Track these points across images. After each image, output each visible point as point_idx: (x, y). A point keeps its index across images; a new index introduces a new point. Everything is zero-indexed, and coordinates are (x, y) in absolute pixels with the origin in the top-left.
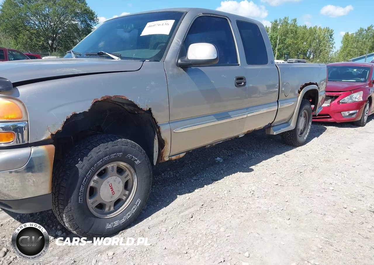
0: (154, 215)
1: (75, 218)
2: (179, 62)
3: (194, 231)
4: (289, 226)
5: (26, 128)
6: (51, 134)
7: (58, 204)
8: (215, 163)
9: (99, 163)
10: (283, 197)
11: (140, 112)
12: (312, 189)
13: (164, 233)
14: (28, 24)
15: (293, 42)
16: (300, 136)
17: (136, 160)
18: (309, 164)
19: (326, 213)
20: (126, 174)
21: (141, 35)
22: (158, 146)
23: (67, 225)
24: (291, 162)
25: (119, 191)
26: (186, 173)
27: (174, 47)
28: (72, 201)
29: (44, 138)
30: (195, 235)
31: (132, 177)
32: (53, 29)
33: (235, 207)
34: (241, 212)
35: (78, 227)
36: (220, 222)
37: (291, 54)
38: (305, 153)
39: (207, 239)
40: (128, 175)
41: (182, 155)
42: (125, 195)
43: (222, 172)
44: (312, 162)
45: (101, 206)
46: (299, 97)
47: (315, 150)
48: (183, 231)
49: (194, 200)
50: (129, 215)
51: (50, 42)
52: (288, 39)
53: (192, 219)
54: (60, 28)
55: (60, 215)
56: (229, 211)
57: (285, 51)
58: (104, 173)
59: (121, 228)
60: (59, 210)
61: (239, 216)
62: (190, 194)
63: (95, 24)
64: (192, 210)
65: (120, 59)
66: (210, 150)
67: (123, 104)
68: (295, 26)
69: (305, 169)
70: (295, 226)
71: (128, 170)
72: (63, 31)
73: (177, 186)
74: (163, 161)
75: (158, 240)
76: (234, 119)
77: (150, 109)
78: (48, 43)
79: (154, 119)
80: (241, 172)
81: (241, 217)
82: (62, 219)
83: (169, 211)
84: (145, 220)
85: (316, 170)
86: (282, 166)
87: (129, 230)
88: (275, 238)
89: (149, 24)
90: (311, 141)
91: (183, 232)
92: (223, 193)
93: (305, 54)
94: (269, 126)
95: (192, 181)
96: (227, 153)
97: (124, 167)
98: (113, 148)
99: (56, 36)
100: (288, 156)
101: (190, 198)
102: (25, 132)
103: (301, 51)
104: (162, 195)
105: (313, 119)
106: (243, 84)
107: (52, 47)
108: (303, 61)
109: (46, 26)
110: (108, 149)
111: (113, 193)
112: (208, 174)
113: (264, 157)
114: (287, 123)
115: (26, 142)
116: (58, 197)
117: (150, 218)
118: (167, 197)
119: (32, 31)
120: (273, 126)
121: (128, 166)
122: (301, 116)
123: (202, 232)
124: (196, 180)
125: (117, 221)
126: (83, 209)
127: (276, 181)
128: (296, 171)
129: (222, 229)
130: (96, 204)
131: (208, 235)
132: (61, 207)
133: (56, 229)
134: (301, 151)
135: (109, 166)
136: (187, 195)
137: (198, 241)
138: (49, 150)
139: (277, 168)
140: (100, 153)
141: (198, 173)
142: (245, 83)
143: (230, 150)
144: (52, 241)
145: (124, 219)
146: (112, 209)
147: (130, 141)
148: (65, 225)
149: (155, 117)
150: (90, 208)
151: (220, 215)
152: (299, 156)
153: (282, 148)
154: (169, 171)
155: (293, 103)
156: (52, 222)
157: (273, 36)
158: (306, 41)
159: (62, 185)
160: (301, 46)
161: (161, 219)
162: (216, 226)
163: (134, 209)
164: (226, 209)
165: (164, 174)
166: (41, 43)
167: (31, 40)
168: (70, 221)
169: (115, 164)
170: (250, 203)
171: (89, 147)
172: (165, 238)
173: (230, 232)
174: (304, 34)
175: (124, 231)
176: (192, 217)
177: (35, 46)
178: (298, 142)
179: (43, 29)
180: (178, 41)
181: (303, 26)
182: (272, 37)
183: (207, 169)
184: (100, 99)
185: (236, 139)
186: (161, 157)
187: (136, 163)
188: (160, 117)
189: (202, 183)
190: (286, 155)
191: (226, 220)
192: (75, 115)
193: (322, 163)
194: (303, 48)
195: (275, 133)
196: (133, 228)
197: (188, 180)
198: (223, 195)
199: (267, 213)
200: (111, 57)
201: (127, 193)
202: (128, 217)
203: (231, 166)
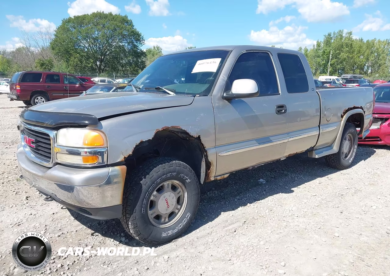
0: (201, 228)
1: (138, 225)
2: (224, 95)
3: (237, 243)
4: (324, 243)
5: (106, 152)
6: (124, 157)
7: (126, 214)
8: (258, 184)
9: (159, 180)
10: (322, 217)
11: (191, 138)
12: (352, 211)
13: (211, 243)
14: (79, 47)
15: (348, 57)
16: (344, 159)
17: (187, 179)
18: (352, 187)
19: (363, 233)
20: (179, 190)
21: (192, 72)
22: (205, 168)
23: (131, 232)
24: (334, 185)
25: (173, 205)
26: (229, 193)
27: (220, 83)
28: (137, 212)
29: (119, 161)
30: (238, 246)
31: (183, 193)
32: (102, 51)
33: (275, 225)
34: (280, 229)
35: (140, 234)
36: (260, 236)
37: (346, 69)
38: (349, 176)
39: (248, 250)
40: (180, 192)
41: (226, 176)
42: (177, 209)
43: (264, 193)
44: (356, 185)
45: (158, 217)
46: (342, 121)
47: (361, 173)
48: (227, 242)
49: (237, 217)
50: (180, 226)
51: (98, 63)
52: (343, 53)
53: (235, 233)
54: (108, 50)
55: (126, 223)
56: (269, 228)
57: (339, 66)
58: (162, 189)
59: (174, 237)
60: (126, 219)
61: (278, 232)
62: (233, 212)
63: (141, 45)
64: (235, 225)
65: (175, 95)
66: (253, 172)
67: (178, 132)
68: (350, 39)
69: (347, 192)
70: (330, 243)
71: (180, 188)
72: (110, 53)
73: (222, 204)
74: (209, 181)
75: (206, 249)
76: (275, 143)
77: (199, 136)
78: (96, 65)
79: (203, 144)
80: (283, 194)
81: (280, 234)
82: (128, 226)
83: (215, 226)
84: (194, 232)
85: (358, 193)
86: (324, 189)
87: (180, 240)
88: (310, 252)
89: (199, 62)
90: (358, 164)
91: (227, 244)
92: (265, 212)
93: (362, 69)
94: (311, 150)
95: (236, 200)
96: (271, 174)
97: (177, 185)
98: (169, 168)
99: (104, 58)
100: (331, 179)
101: (234, 215)
102: (105, 156)
103: (357, 66)
104: (208, 211)
105: (359, 141)
106: (283, 111)
107: (100, 68)
108: (359, 76)
109: (95, 48)
110: (165, 170)
111: (168, 207)
112: (251, 195)
113: (307, 179)
114: (330, 146)
115: (106, 163)
116: (126, 208)
117: (198, 230)
118: (213, 214)
119: (82, 54)
120: (315, 150)
121: (180, 184)
122: (345, 139)
123: (244, 244)
124: (240, 199)
125: (171, 231)
126: (145, 218)
127: (316, 202)
128: (337, 194)
129: (262, 243)
130: (154, 215)
131: (249, 246)
132: (128, 216)
133: (121, 236)
134: (345, 174)
135: (166, 184)
136: (230, 212)
137: (240, 251)
138: (122, 170)
139: (318, 190)
140: (159, 173)
141: (241, 193)
142: (286, 110)
143: (274, 172)
144: (118, 245)
145: (176, 229)
146: (167, 220)
147: (182, 162)
148: (130, 231)
149: (203, 143)
150: (150, 218)
151: (261, 231)
152: (342, 179)
153: (326, 170)
154: (214, 190)
155: (336, 127)
156: (116, 230)
157: (326, 50)
158: (363, 55)
159: (129, 198)
160: (357, 60)
161: (208, 232)
162: (257, 240)
163: (185, 221)
164: (266, 226)
165: (210, 193)
166: (90, 65)
167: (81, 62)
168: (134, 228)
169: (170, 182)
170: (290, 221)
171: (151, 168)
172: (212, 247)
173: (269, 245)
174: (361, 47)
175: (176, 240)
176: (235, 232)
177: (84, 68)
178: (342, 165)
179: (92, 52)
180: (224, 77)
181: (359, 39)
182: (324, 51)
183: (250, 190)
184: (160, 130)
185: (278, 162)
186: (208, 177)
187: (187, 181)
188: (207, 142)
189: (245, 202)
190: (329, 178)
191: (266, 235)
192: (142, 142)
193: (366, 187)
194: (359, 62)
195: (317, 157)
196: (184, 238)
197: (232, 199)
198: (265, 214)
199: (305, 231)
200: (168, 92)
201: (179, 207)
202: (180, 228)
203: (274, 188)
